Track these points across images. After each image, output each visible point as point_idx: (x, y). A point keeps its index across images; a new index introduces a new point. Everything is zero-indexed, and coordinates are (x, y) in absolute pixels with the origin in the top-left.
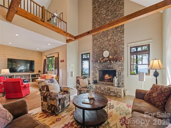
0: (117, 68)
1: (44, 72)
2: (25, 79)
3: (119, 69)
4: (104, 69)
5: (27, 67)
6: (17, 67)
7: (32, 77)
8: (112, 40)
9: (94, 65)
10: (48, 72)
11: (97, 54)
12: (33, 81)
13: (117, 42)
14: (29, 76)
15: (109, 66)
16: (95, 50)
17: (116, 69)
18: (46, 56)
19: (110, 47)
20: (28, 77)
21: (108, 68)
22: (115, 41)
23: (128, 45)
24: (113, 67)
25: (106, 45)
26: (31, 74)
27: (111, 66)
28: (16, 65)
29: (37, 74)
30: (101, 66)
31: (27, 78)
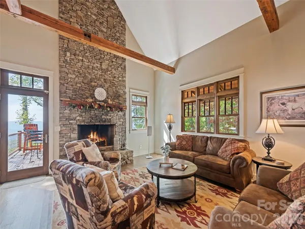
0: (117, 121)
3: (120, 123)
4: (93, 122)
8: (109, 73)
9: (67, 111)
11: (75, 87)
13: (117, 80)
15: (103, 117)
16: (70, 76)
17: (115, 122)
19: (105, 83)
21: (101, 120)
22: (115, 77)
23: (131, 90)
24: (112, 119)
25: (98, 76)
27: (107, 117)
30: (87, 117)
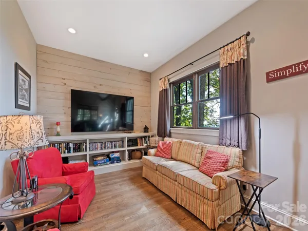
1: (162, 133)
2: (113, 152)
5: (114, 118)
6: (99, 119)
7: (128, 146)
10: (173, 130)
12: (131, 158)
14: (123, 141)
18: (169, 80)
20: (119, 147)
26: (126, 135)
28: (98, 115)
29: (141, 138)
31: (118, 149)
